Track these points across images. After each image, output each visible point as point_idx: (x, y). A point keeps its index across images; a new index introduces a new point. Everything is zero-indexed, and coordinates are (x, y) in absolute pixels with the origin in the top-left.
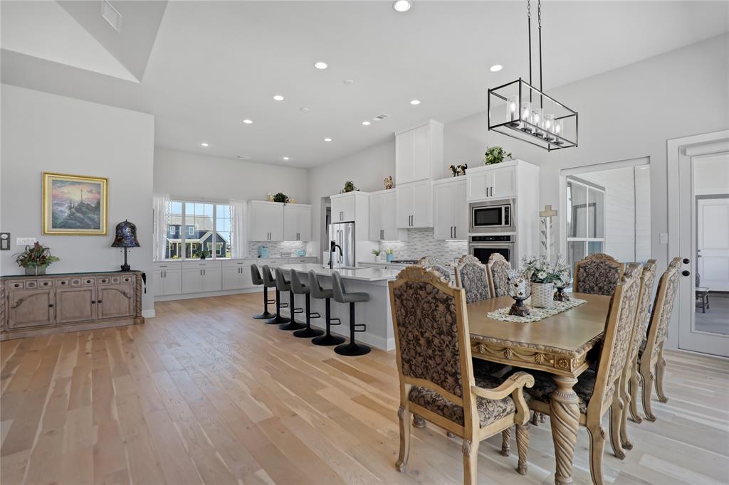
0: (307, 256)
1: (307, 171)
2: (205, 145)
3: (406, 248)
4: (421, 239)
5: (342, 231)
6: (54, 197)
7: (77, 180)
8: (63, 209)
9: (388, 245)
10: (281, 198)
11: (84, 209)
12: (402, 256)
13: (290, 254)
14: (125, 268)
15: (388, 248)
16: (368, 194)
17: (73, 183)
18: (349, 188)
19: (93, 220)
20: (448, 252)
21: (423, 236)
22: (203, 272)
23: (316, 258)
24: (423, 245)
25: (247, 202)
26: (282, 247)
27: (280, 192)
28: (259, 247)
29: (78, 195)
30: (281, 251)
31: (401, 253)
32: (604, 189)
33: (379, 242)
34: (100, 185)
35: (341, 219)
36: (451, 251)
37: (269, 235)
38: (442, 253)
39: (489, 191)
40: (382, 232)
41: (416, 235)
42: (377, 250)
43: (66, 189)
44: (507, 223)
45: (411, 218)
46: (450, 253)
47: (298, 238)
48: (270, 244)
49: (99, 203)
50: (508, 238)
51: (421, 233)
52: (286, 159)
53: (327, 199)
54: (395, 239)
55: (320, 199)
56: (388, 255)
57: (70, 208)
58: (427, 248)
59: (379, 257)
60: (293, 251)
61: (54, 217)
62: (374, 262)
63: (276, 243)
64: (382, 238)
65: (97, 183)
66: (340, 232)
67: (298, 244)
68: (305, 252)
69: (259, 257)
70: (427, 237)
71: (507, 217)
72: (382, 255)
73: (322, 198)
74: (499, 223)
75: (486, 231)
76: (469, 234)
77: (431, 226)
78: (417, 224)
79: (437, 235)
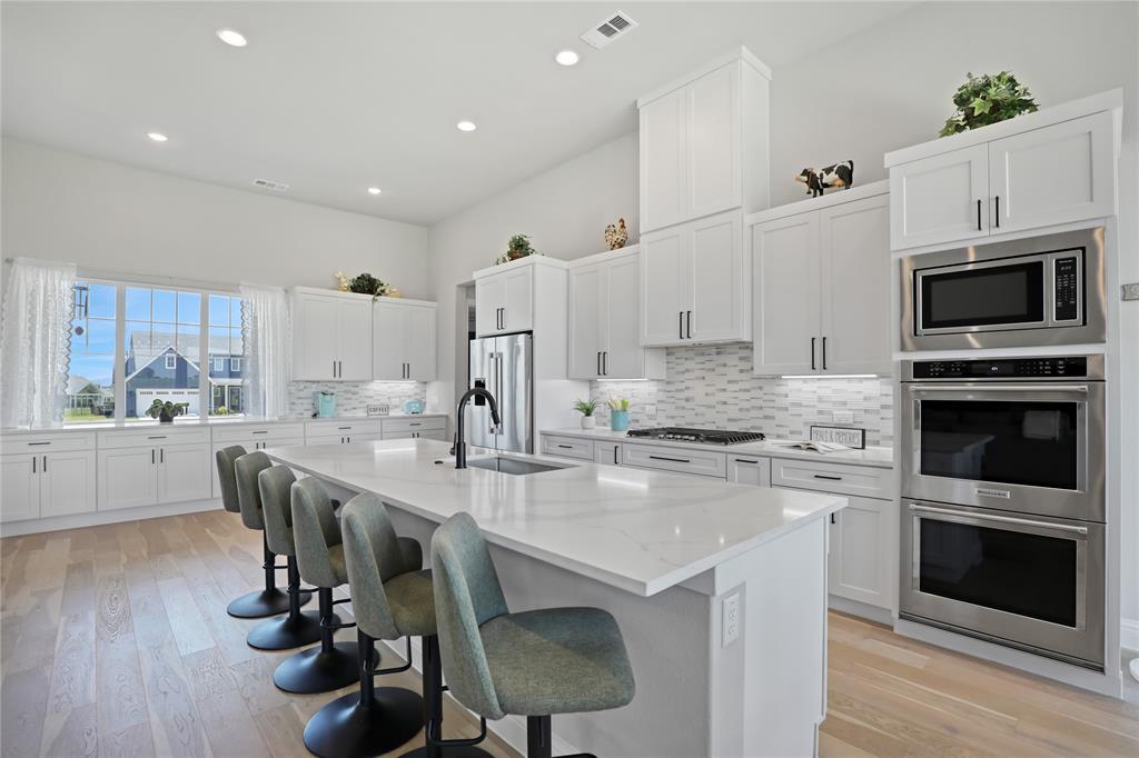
0: (428, 412)
1: (428, 227)
2: (158, 137)
3: (662, 396)
4: (702, 373)
5: (501, 355)
9: (614, 389)
10: (366, 285)
12: (651, 417)
13: (386, 408)
15: (614, 398)
16: (565, 264)
18: (519, 249)
20: (786, 409)
21: (709, 365)
22: (158, 457)
23: (447, 417)
24: (709, 389)
25: (286, 291)
26: (370, 393)
27: (365, 272)
28: (314, 394)
30: (370, 402)
31: (650, 409)
33: (590, 381)
35: (500, 325)
36: (794, 404)
37: (337, 368)
38: (768, 412)
39: (986, 212)
40: (602, 357)
41: (689, 365)
42: (586, 400)
44: (1066, 312)
45: (685, 320)
46: (793, 410)
47: (406, 373)
48: (342, 387)
50: (1076, 367)
51: (702, 359)
52: (375, 191)
53: (470, 288)
54: (636, 374)
55: (455, 288)
56: (614, 413)
58: (722, 396)
59: (592, 418)
60: (395, 401)
62: (579, 432)
63: (356, 384)
64: (601, 371)
66: (497, 358)
67: (408, 386)
68: (423, 405)
69: (315, 415)
70: (722, 370)
71: (1066, 294)
72: (602, 415)
73: (459, 286)
74: (1035, 313)
75: (974, 345)
76: (899, 357)
77: (746, 338)
78: (699, 335)
79: (762, 361)
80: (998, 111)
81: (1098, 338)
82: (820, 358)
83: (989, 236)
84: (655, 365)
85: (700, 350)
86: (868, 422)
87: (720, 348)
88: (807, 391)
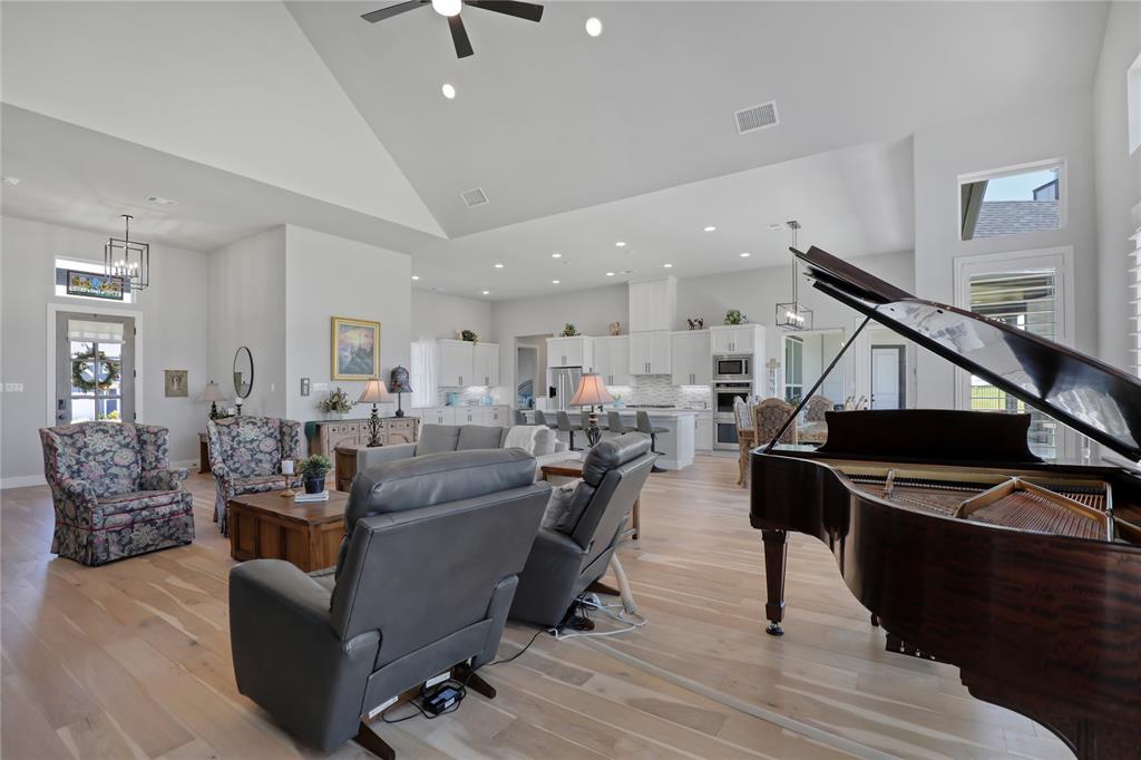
0: (495, 403)
1: (492, 304)
4: (652, 385)
6: (341, 341)
7: (355, 325)
8: (347, 354)
10: (468, 336)
11: (362, 354)
14: (399, 414)
15: (615, 394)
16: (592, 338)
17: (355, 328)
18: (570, 332)
19: (367, 364)
20: (682, 397)
23: (508, 406)
24: (654, 390)
26: (468, 393)
29: (357, 339)
30: (469, 398)
32: (802, 340)
34: (373, 329)
37: (461, 381)
38: (676, 398)
39: (731, 346)
40: (611, 377)
41: (647, 382)
43: (350, 334)
44: (746, 372)
45: (648, 366)
47: (487, 382)
49: (372, 348)
50: (748, 385)
52: (486, 293)
54: (624, 384)
55: (513, 338)
57: (352, 353)
60: (477, 398)
61: (341, 363)
64: (611, 382)
65: (371, 328)
67: (485, 389)
68: (492, 399)
69: (447, 405)
71: (746, 368)
73: (517, 337)
74: (741, 373)
75: (728, 379)
76: (712, 381)
77: (669, 373)
78: (654, 371)
79: (675, 381)
80: (735, 322)
81: (752, 378)
82: (693, 380)
83: (731, 353)
84: (633, 382)
85: (652, 376)
86: (707, 400)
87: (658, 376)
88: (690, 390)
